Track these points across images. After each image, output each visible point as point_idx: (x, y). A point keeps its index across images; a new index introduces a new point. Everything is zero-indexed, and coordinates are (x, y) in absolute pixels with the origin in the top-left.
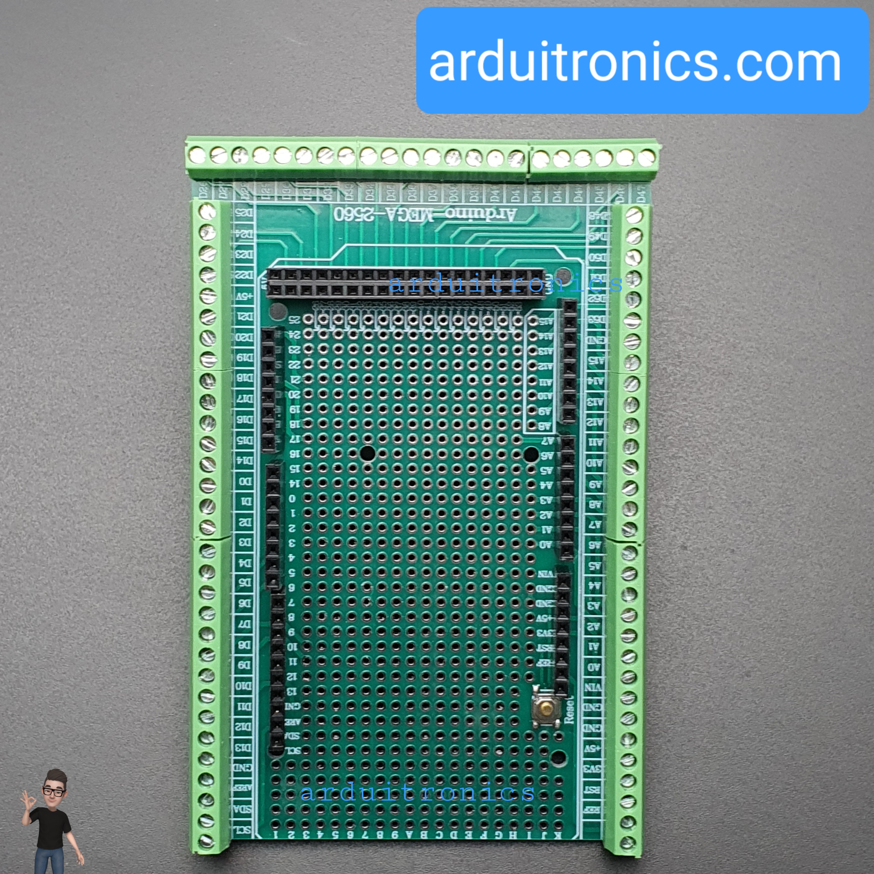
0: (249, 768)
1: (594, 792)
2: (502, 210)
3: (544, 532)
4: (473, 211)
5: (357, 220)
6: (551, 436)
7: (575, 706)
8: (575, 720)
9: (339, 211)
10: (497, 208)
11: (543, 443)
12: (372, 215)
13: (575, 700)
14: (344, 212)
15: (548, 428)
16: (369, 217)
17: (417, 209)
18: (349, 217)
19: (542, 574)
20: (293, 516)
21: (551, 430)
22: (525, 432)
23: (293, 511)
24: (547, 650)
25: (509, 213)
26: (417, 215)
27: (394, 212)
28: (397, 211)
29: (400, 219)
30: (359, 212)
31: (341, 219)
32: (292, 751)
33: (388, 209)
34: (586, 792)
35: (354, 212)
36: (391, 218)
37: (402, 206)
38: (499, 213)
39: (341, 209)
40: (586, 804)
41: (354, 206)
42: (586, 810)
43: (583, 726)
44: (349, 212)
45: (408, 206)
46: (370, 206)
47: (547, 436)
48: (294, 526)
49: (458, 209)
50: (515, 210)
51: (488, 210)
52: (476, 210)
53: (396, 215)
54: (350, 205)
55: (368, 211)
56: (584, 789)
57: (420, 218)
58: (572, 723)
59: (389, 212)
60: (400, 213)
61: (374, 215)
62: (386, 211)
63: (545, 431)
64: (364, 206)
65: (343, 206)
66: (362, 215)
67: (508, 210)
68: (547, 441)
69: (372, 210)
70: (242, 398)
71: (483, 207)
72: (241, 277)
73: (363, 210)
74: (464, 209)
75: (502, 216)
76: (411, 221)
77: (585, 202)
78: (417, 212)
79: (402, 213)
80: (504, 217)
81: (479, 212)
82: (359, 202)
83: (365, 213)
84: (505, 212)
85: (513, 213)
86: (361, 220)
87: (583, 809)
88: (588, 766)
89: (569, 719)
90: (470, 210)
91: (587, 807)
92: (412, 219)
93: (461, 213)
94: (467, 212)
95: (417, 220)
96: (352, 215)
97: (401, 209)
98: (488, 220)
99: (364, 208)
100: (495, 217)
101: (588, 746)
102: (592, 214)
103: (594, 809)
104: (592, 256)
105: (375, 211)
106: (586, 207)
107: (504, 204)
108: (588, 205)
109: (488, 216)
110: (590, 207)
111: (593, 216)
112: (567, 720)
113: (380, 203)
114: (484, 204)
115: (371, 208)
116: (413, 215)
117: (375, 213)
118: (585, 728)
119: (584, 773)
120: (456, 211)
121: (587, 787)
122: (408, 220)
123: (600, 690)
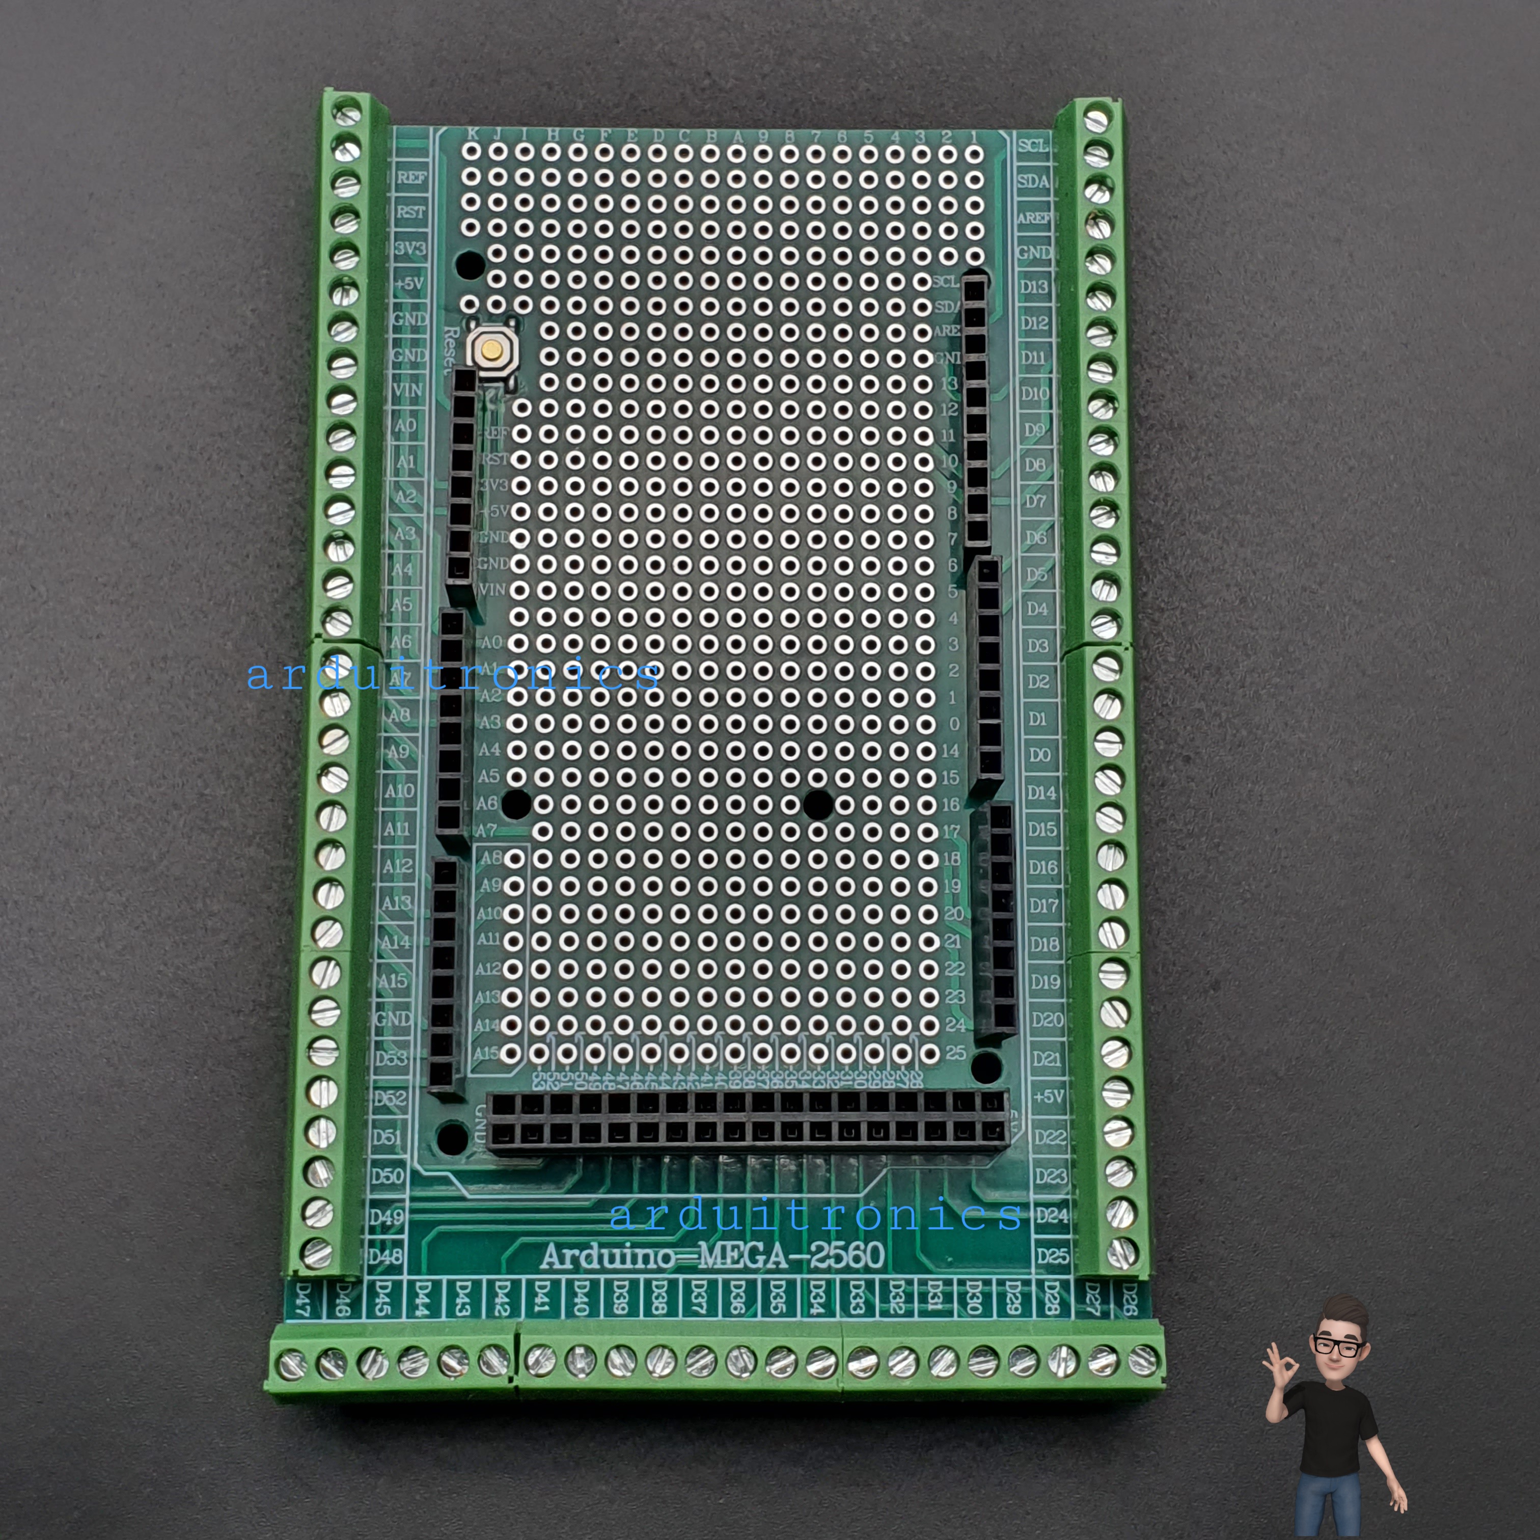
0: (1022, 252)
1: (407, 209)
2: (568, 1266)
4: (623, 1261)
5: (842, 1243)
6: (481, 839)
7: (441, 356)
8: (441, 332)
9: (875, 1260)
10: (577, 1268)
11: (495, 826)
12: (813, 1254)
13: (440, 367)
14: (867, 1259)
15: (486, 854)
16: (820, 1249)
17: (729, 1265)
18: (857, 1248)
19: (500, 589)
20: (952, 693)
21: (481, 850)
22: (529, 845)
23: (953, 702)
24: (491, 456)
25: (555, 1259)
26: (729, 1254)
27: (773, 1258)
28: (766, 1262)
29: (760, 1245)
30: (838, 1259)
31: (871, 1245)
33: (784, 1265)
34: (422, 208)
35: (848, 1259)
36: (777, 1246)
37: (756, 1271)
38: (575, 1260)
39: (871, 1265)
40: (424, 187)
41: (848, 1269)
42: (421, 178)
43: (427, 322)
44: (857, 1259)
45: (746, 1270)
46: (817, 1270)
47: (488, 839)
48: (951, 675)
49: (652, 1266)
50: (544, 1266)
51: (595, 1265)
52: (617, 1265)
53: (768, 1252)
54: (857, 1271)
55: (822, 1260)
56: (425, 213)
57: (724, 1248)
58: (445, 328)
59: (781, 1258)
61: (809, 1252)
62: (788, 1261)
63: (491, 850)
64: (829, 1270)
65: (867, 1270)
66: (832, 1253)
67: (557, 1266)
68: (488, 831)
69: (814, 1263)
70: (1049, 906)
71: (603, 1271)
72: (1056, 1134)
73: (831, 1262)
74: (640, 1265)
75: (568, 1253)
76: (741, 1243)
77: (411, 1284)
78: (729, 1260)
79: (758, 1257)
80: (564, 1251)
81: (612, 1260)
82: (838, 1277)
83: (828, 1257)
84: (562, 1261)
85: (547, 1259)
86: (834, 1243)
87: (427, 178)
88: (417, 252)
89: (452, 334)
90: (629, 1265)
91: (420, 182)
92: (738, 1247)
93: (646, 1259)
94: (634, 1260)
95: (729, 1244)
96: (852, 1253)
97: (760, 1265)
98: (595, 1245)
99: (830, 1266)
100: (581, 1251)
101: (419, 287)
102: (397, 1259)
103: (408, 178)
104: (398, 1178)
105: (809, 1261)
106: (409, 1274)
107: (564, 1278)
108: (405, 1277)
109: (595, 1252)
110: (401, 1273)
111: (395, 1255)
112: (455, 332)
113: (798, 1277)
114: (602, 1277)
115: (816, 1267)
116: (736, 1254)
117: (809, 1256)
118: (423, 319)
119: (426, 241)
120: (656, 1262)
121: (421, 216)
122: (746, 1243)
123: (395, 385)
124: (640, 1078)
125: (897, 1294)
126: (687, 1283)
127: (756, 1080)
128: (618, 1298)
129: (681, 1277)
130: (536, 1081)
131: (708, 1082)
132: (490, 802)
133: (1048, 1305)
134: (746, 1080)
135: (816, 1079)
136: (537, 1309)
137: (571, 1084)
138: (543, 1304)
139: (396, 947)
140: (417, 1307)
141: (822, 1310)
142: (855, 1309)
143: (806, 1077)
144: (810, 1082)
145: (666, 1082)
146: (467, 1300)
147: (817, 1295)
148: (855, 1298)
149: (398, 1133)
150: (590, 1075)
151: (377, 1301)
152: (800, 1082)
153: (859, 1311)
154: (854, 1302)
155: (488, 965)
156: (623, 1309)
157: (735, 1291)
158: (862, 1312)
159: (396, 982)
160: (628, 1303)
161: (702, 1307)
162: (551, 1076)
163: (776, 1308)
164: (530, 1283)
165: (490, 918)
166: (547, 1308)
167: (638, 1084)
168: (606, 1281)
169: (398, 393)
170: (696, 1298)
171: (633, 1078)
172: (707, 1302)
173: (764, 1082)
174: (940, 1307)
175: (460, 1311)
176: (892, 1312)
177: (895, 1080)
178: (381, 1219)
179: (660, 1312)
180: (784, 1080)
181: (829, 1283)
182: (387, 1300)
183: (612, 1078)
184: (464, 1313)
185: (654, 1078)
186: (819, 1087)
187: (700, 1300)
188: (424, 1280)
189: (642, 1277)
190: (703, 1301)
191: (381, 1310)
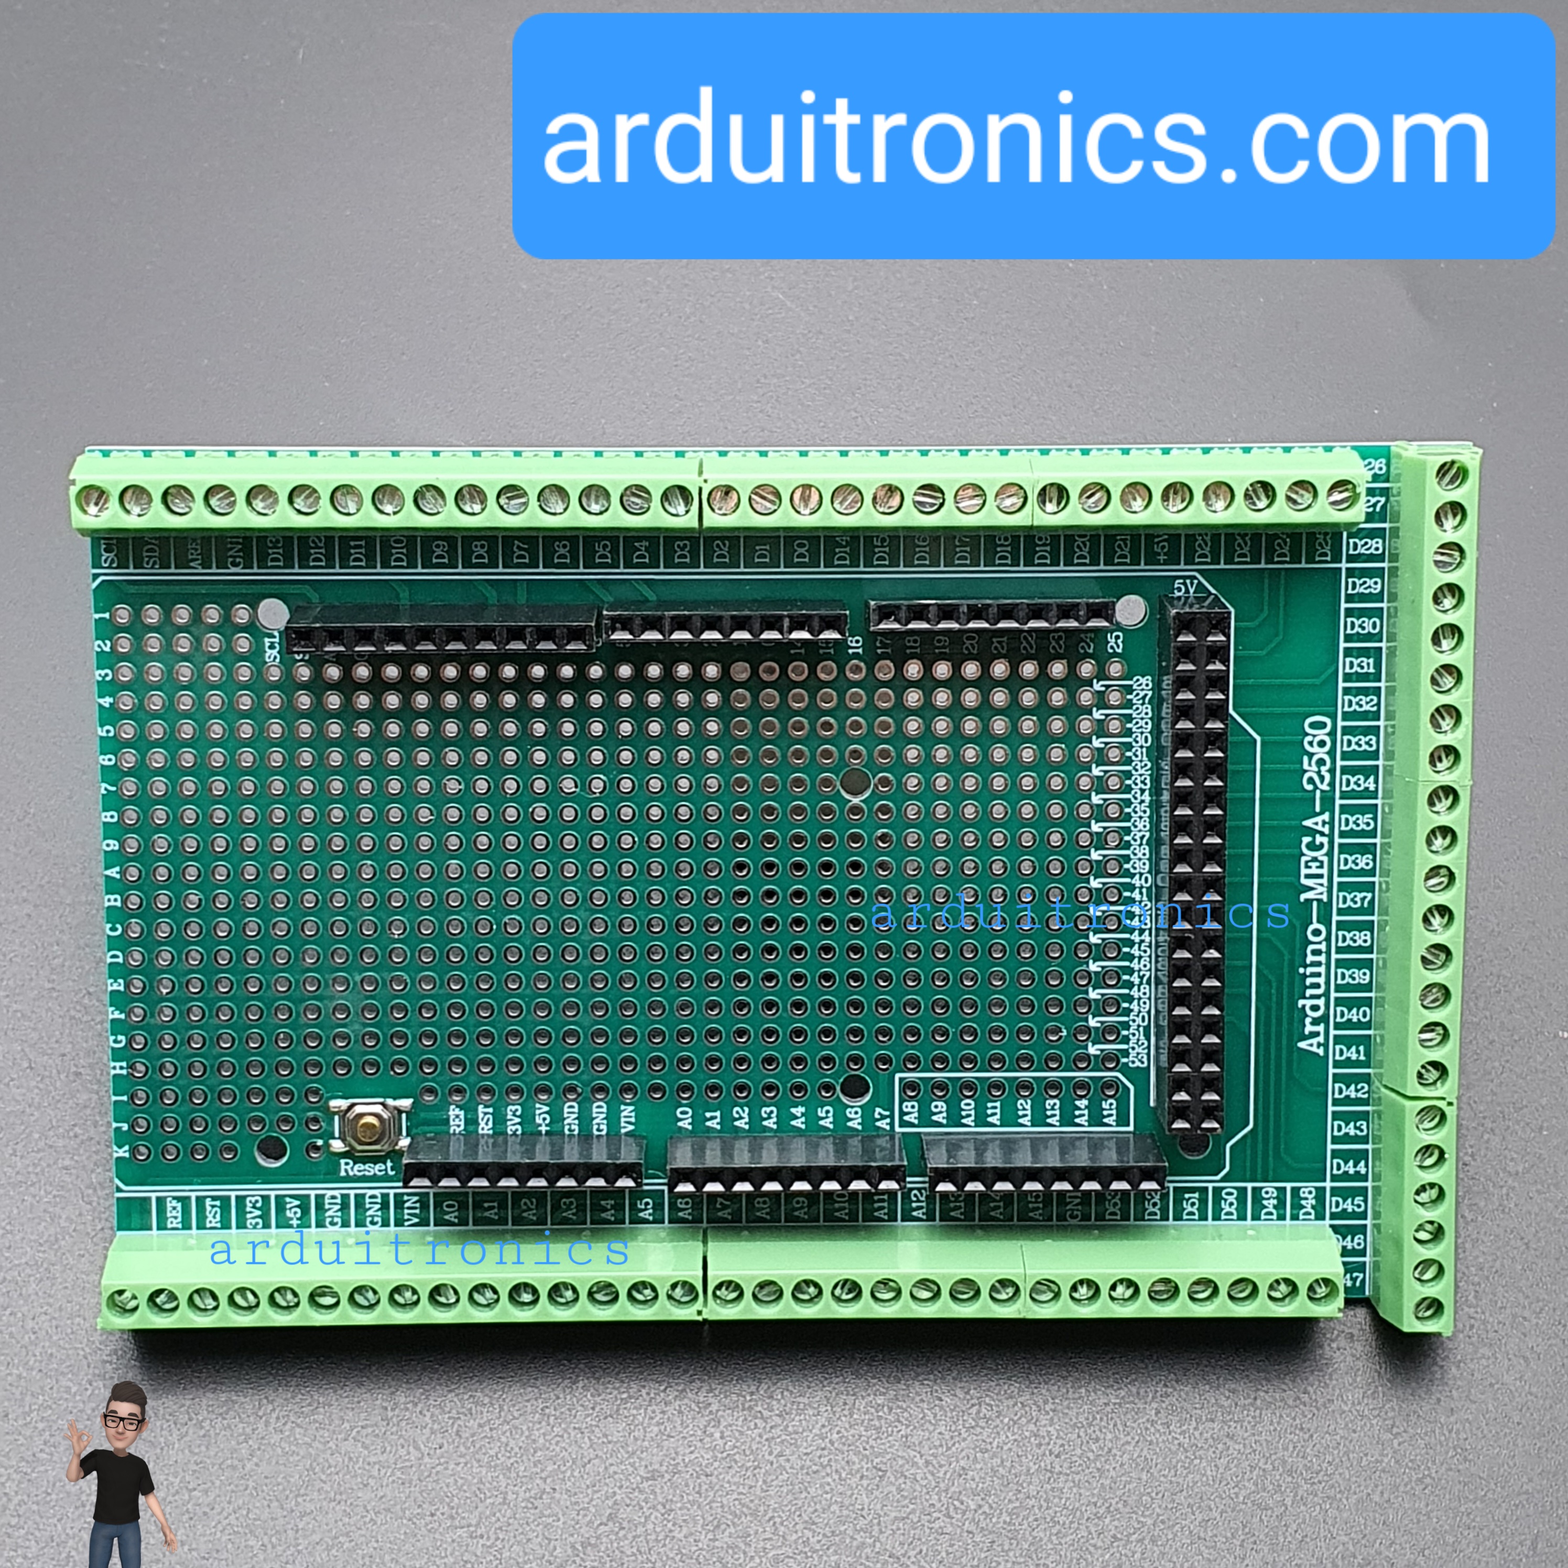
0: (235, 563)
1: (210, 1217)
2: (1321, 1028)
3: (708, 1115)
4: (1318, 975)
5: (1306, 759)
6: (892, 1124)
7: (374, 1178)
8: (348, 1179)
9: (1324, 725)
10: (1325, 1019)
11: (878, 1110)
12: (1316, 788)
13: (386, 1178)
14: (1322, 734)
15: (906, 1118)
16: (1311, 781)
17: (1325, 871)
18: (1311, 743)
19: (627, 1112)
21: (903, 1124)
22: (898, 1076)
24: (482, 1124)
25: (1314, 1041)
26: (1313, 871)
27: (1319, 828)
28: (1322, 834)
29: (1306, 840)
31: (1308, 730)
32: (272, 647)
33: (1326, 816)
34: (208, 1202)
35: (1321, 753)
36: (1308, 823)
37: (1331, 843)
38: (1315, 1022)
39: (1328, 730)
40: (184, 1201)
41: (1332, 753)
42: (174, 1203)
43: (336, 1193)
44: (1322, 744)
45: (1330, 854)
46: (1332, 784)
47: (892, 1117)
49: (1323, 947)
50: (1321, 1051)
51: (1321, 1002)
52: (1321, 980)
53: (1313, 832)
54: (1334, 743)
55: (1322, 778)
56: (214, 1198)
57: (1308, 876)
58: (343, 1174)
59: (1319, 819)
60: (1319, 839)
61: (1314, 791)
62: (1322, 813)
63: (902, 1113)
64: (1332, 771)
65: (1332, 734)
66: (1315, 768)
67: (1321, 1039)
68: (883, 1117)
69: (1325, 787)
70: (963, 544)
71: (1327, 994)
72: (1199, 542)
73: (1324, 769)
74: (1322, 958)
75: (1309, 1028)
76: (1303, 859)
77: (1334, 1178)
78: (1319, 871)
79: (1317, 843)
80: (1307, 1032)
81: (1317, 986)
82: (1339, 763)
83: (1319, 773)
84: (1316, 1034)
85: (1314, 1049)
86: (1306, 766)
87: (174, 1198)
88: (259, 1205)
89: (348, 1167)
90: (1322, 969)
91: (179, 1205)
92: (1307, 862)
93: (1316, 952)
94: (1319, 964)
95: (1304, 871)
96: (1315, 749)
97: (1325, 840)
98: (1301, 1003)
99: (1329, 771)
100: (1307, 1016)
101: (297, 1203)
102: (1310, 1193)
103: (176, 1218)
104: (1231, 1194)
105: (1322, 791)
106: (1324, 1180)
107: (1333, 1032)
108: (1328, 1184)
109: (1309, 1003)
110: (1324, 1188)
111: (1306, 1195)
112: (347, 1164)
113: (1338, 802)
114: (1333, 995)
115: (1329, 785)
116: (1314, 865)
117: (1318, 793)
118: (333, 1197)
119: (245, 1197)
120: (1320, 943)
121: (218, 1203)
122: (1303, 855)
123: (406, 1223)
124: (1136, 960)
125: (1357, 703)
126: (1340, 912)
127: (1141, 845)
128: (1354, 979)
129: (1335, 918)
130: (1138, 1064)
131: (1141, 893)
132: (853, 1116)
133: (1372, 551)
134: (1140, 855)
135: (1141, 785)
136: (1362, 1058)
137: (1141, 1029)
138: (1358, 1052)
139: (1001, 1204)
140: (1357, 1173)
141: (1372, 779)
142: (1371, 746)
143: (1138, 795)
144: (1143, 791)
145: (1140, 935)
146: (1352, 1124)
147: (1356, 783)
148: (1360, 746)
149: (1187, 1196)
150: (1132, 1010)
151: (1350, 1210)
152: (1142, 801)
153: (1373, 742)
154: (1365, 747)
155: (1020, 1113)
156: (1365, 974)
157: (1350, 865)
158: (1374, 738)
159: (1036, 1202)
160: (1359, 969)
161: (1365, 898)
162: (1133, 1048)
163: (1368, 824)
164: (1337, 1064)
165: (973, 1112)
166: (1361, 1048)
167: (1142, 962)
168: (1337, 991)
169: (416, 1220)
170: (1355, 903)
171: (1136, 968)
172: (1360, 892)
173: (1142, 838)
174: (1371, 661)
175: (1362, 1131)
176: (1375, 709)
177: (1143, 704)
178: (1271, 1209)
179: (1368, 938)
180: (1141, 818)
181: (1345, 770)
182: (1349, 1201)
183: (1136, 988)
184: (1364, 1127)
185: (1136, 946)
186: (1148, 781)
187: (1358, 899)
188: (1332, 1165)
189: (1334, 956)
190: (1360, 896)
191: (1359, 1206)
